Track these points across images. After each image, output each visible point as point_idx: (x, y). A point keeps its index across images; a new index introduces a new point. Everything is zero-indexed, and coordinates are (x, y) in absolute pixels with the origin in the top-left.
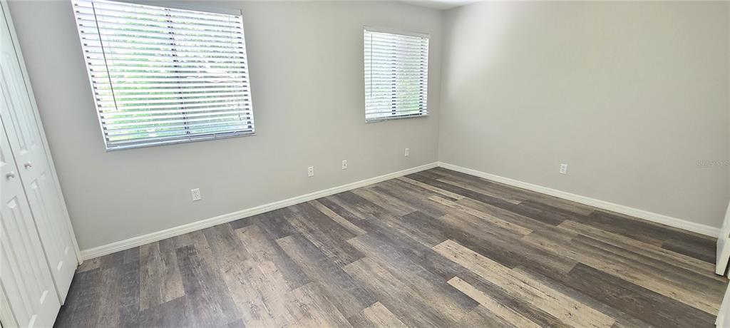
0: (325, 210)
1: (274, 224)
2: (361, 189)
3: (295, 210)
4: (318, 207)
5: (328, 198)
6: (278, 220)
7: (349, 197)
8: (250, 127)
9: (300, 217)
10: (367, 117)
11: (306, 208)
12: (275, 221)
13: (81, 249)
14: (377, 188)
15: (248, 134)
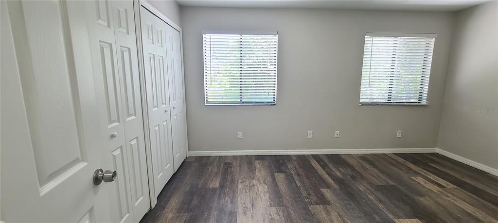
0: (315, 164)
1: (278, 163)
2: (350, 155)
3: (294, 158)
4: (311, 160)
5: (320, 156)
6: (281, 162)
7: (337, 160)
8: (274, 100)
9: (295, 164)
10: (361, 101)
11: (302, 159)
12: (279, 161)
13: (189, 151)
14: (364, 158)
15: (272, 104)
